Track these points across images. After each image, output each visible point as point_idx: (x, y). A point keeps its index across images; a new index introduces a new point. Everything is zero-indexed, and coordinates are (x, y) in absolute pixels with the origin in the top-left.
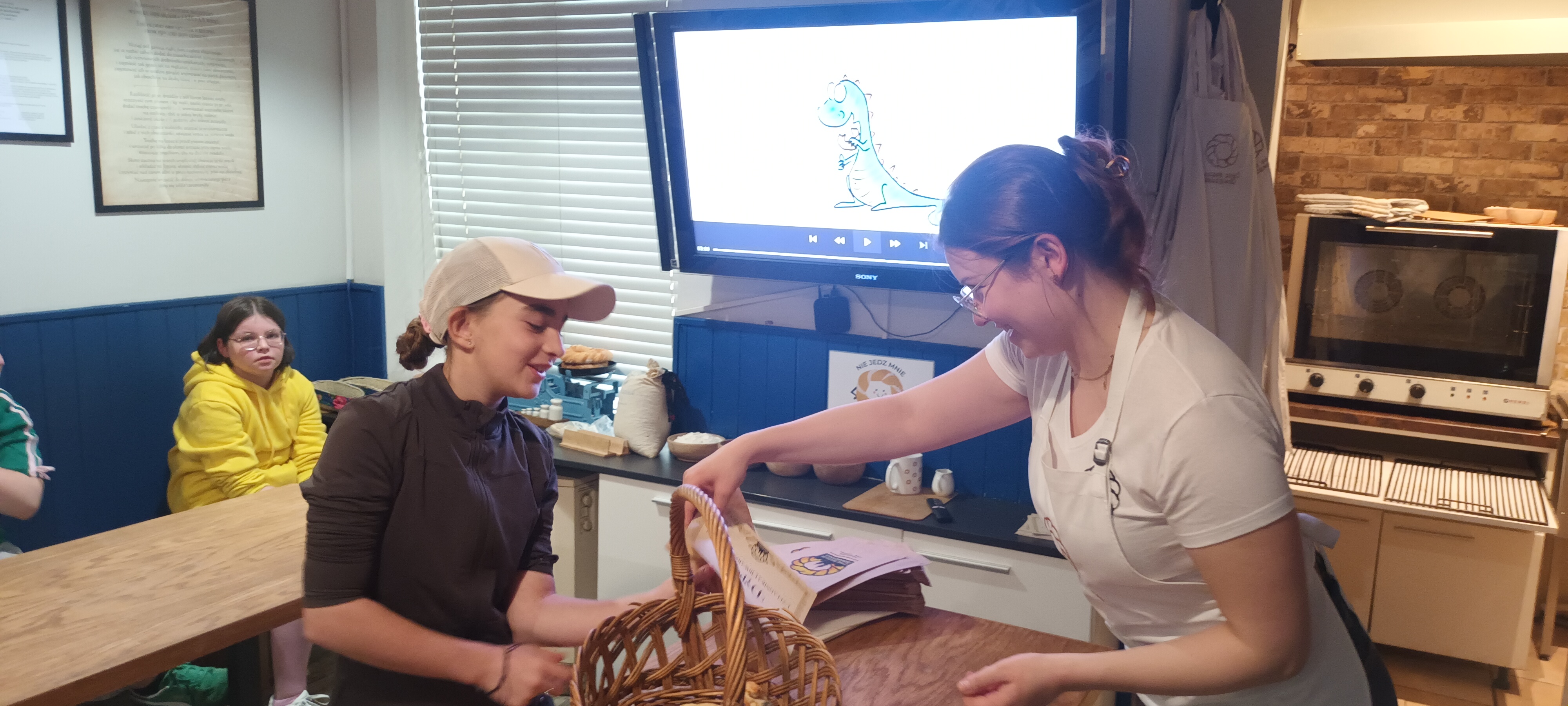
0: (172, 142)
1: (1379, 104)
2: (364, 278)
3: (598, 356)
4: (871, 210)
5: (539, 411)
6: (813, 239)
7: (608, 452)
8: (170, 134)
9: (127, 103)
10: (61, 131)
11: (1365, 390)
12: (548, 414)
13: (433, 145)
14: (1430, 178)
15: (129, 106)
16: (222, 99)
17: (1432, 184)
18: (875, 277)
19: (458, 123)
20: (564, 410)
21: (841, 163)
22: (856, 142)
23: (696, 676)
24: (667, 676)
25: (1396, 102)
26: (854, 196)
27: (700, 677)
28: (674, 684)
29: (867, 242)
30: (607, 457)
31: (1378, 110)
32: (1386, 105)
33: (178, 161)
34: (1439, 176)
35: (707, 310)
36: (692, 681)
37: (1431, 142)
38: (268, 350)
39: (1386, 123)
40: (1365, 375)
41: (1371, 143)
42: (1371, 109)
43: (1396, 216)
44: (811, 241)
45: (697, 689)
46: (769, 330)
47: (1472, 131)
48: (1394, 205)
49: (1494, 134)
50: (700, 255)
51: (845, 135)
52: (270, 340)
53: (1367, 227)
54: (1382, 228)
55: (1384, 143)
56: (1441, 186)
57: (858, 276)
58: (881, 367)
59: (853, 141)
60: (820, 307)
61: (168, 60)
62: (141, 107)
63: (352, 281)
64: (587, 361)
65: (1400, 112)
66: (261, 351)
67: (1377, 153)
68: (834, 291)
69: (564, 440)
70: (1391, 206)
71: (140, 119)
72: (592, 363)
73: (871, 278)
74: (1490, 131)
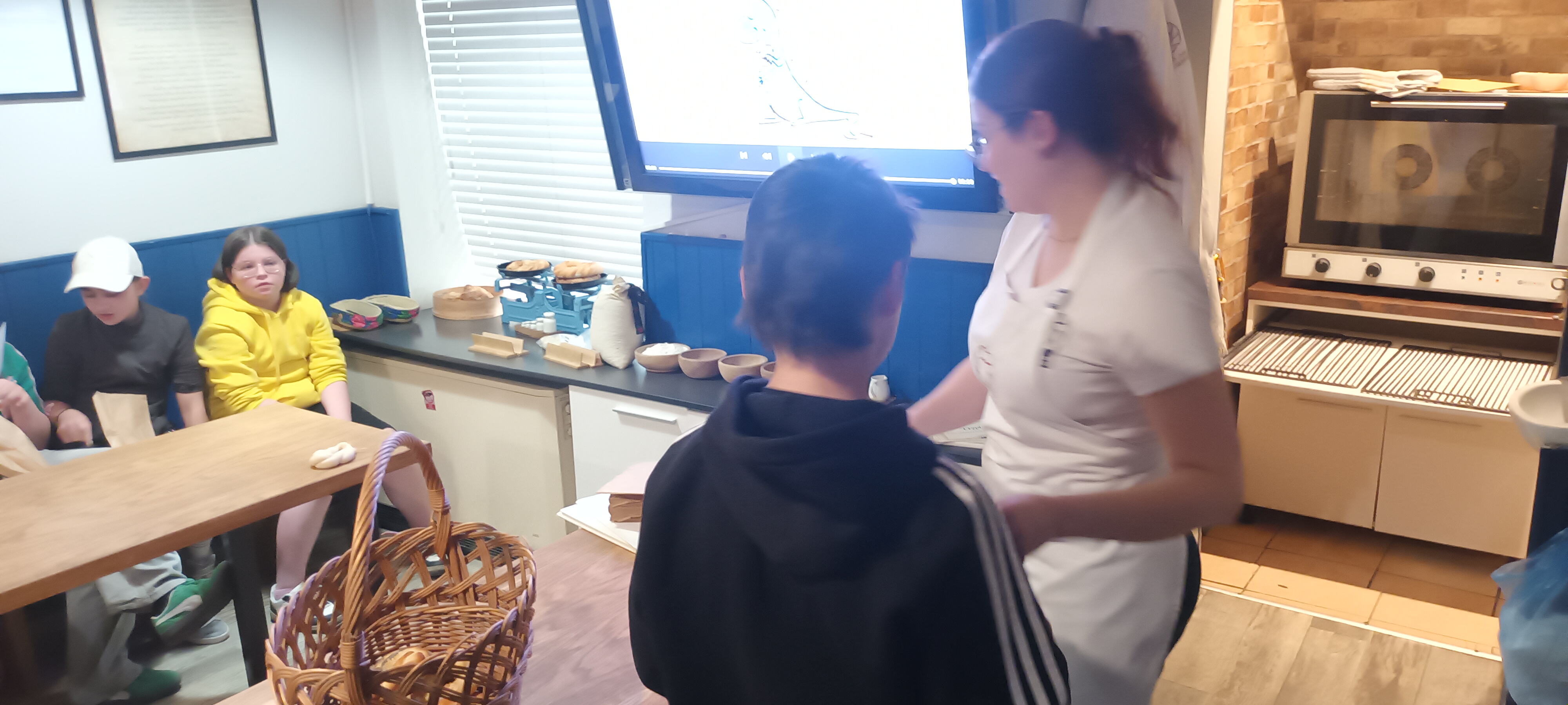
2: (381, 203)
3: (587, 270)
4: (792, 124)
5: (535, 324)
7: (581, 363)
8: (178, 80)
9: (132, 56)
10: (72, 87)
11: (1371, 275)
12: (542, 327)
13: (436, 71)
14: (1477, 40)
15: (135, 58)
16: (225, 44)
17: (1479, 47)
19: (455, 48)
20: (557, 322)
21: (760, 79)
22: (771, 58)
23: (458, 594)
24: (431, 594)
26: (775, 111)
27: (461, 595)
28: (439, 601)
30: (580, 369)
33: (186, 104)
34: (1487, 38)
35: (669, 225)
36: (455, 598)
38: (266, 277)
40: (1372, 260)
43: (1401, 90)
44: (741, 158)
45: (459, 605)
46: (723, 244)
48: (1401, 78)
50: (647, 174)
51: (761, 52)
52: (267, 268)
53: (1373, 103)
54: (1388, 103)
56: (1488, 47)
59: (769, 58)
62: (147, 58)
63: (371, 205)
64: (577, 275)
66: (259, 278)
67: (1420, 14)
69: (547, 351)
70: (1397, 79)
71: (147, 69)
72: (583, 278)
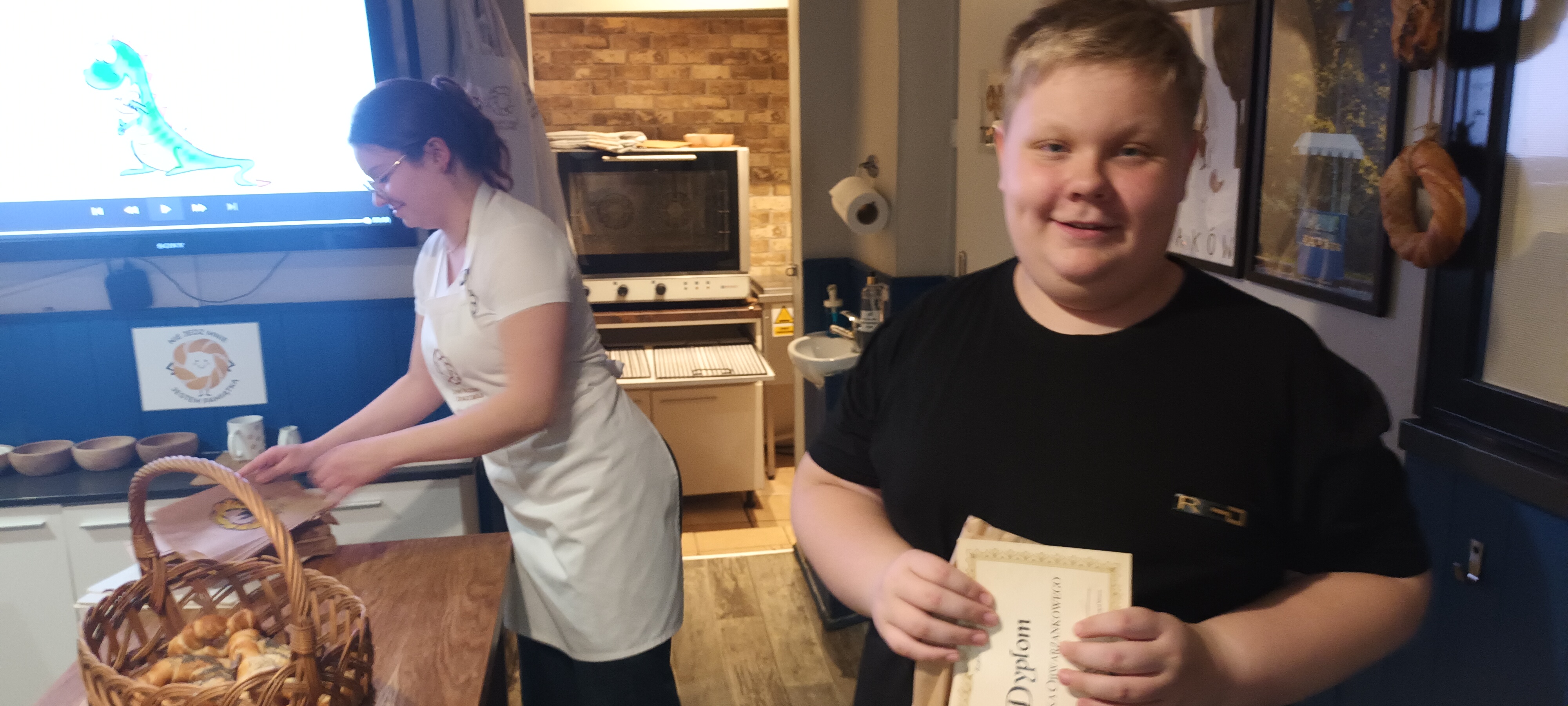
1: (589, 50)
4: (166, 174)
6: (97, 211)
11: (623, 294)
14: (638, 112)
17: (640, 119)
18: (181, 245)
22: (137, 105)
25: (601, 48)
26: (142, 162)
29: (165, 209)
31: (588, 55)
32: (594, 51)
34: (643, 111)
37: (633, 82)
39: (596, 67)
40: (620, 282)
41: (587, 85)
42: (582, 55)
43: (623, 147)
46: (46, 318)
47: (662, 72)
49: (678, 74)
53: (603, 157)
54: (615, 158)
55: (598, 84)
56: (647, 118)
58: (198, 337)
59: (133, 104)
60: (113, 284)
65: (606, 56)
67: (594, 91)
68: (128, 265)
70: (619, 139)
73: (175, 246)
74: (674, 72)
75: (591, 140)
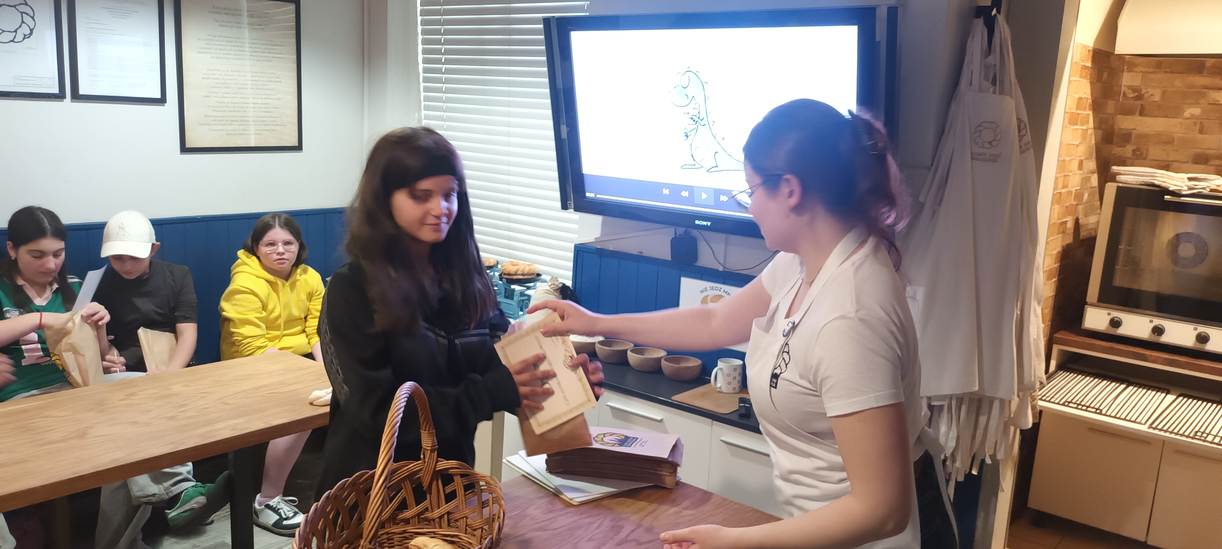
0: (236, 103)
1: (1206, 90)
3: (527, 270)
4: (707, 171)
6: (666, 192)
8: (235, 97)
9: (205, 76)
10: (158, 95)
11: (1156, 334)
15: (206, 78)
16: (273, 73)
18: (709, 224)
21: (686, 134)
22: (696, 119)
24: (414, 517)
26: (694, 160)
27: (437, 520)
29: (704, 196)
31: (1203, 95)
32: (1211, 92)
33: (240, 117)
35: (597, 241)
36: (432, 522)
38: (283, 254)
39: (1210, 107)
40: (1157, 322)
41: (1195, 124)
42: (1197, 95)
43: (1190, 189)
44: (664, 193)
45: (435, 528)
46: (640, 259)
48: (1190, 179)
50: (587, 200)
51: (688, 113)
52: (285, 247)
53: (1166, 197)
54: (1178, 198)
55: (1208, 124)
57: (697, 222)
58: (718, 293)
59: (695, 118)
60: (675, 243)
61: (235, 46)
62: (215, 79)
64: (519, 272)
66: (278, 254)
67: (1201, 132)
68: (686, 232)
70: (1188, 180)
71: (214, 87)
72: (523, 275)
73: (706, 224)
75: (1157, 178)
